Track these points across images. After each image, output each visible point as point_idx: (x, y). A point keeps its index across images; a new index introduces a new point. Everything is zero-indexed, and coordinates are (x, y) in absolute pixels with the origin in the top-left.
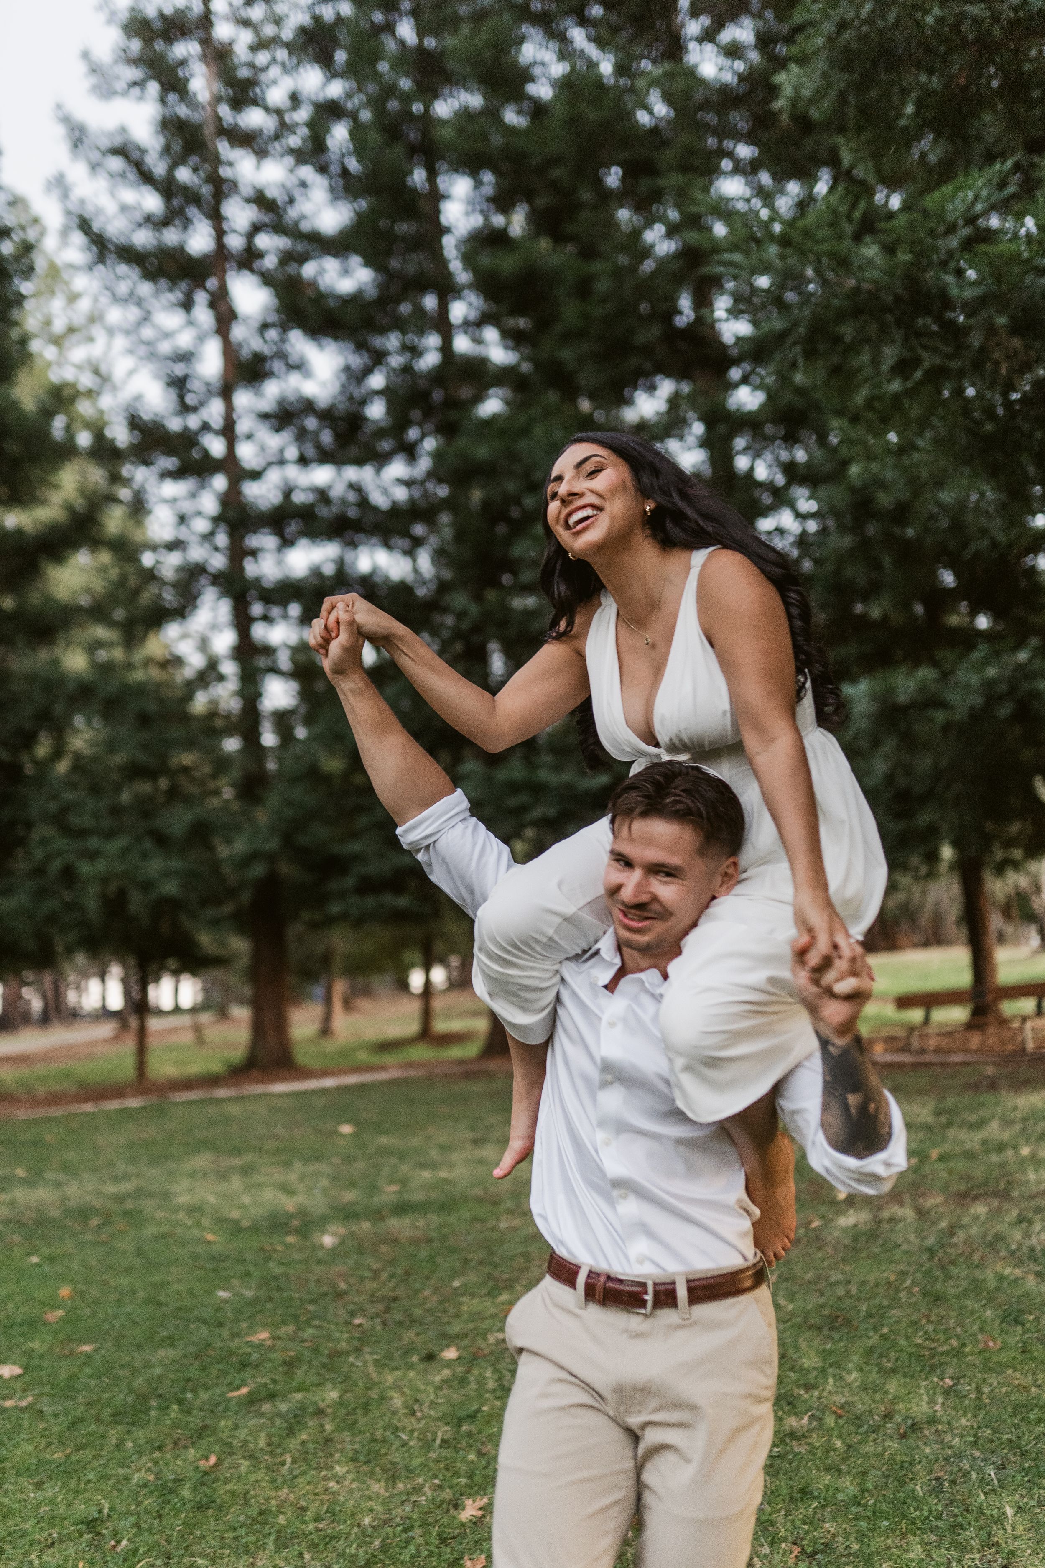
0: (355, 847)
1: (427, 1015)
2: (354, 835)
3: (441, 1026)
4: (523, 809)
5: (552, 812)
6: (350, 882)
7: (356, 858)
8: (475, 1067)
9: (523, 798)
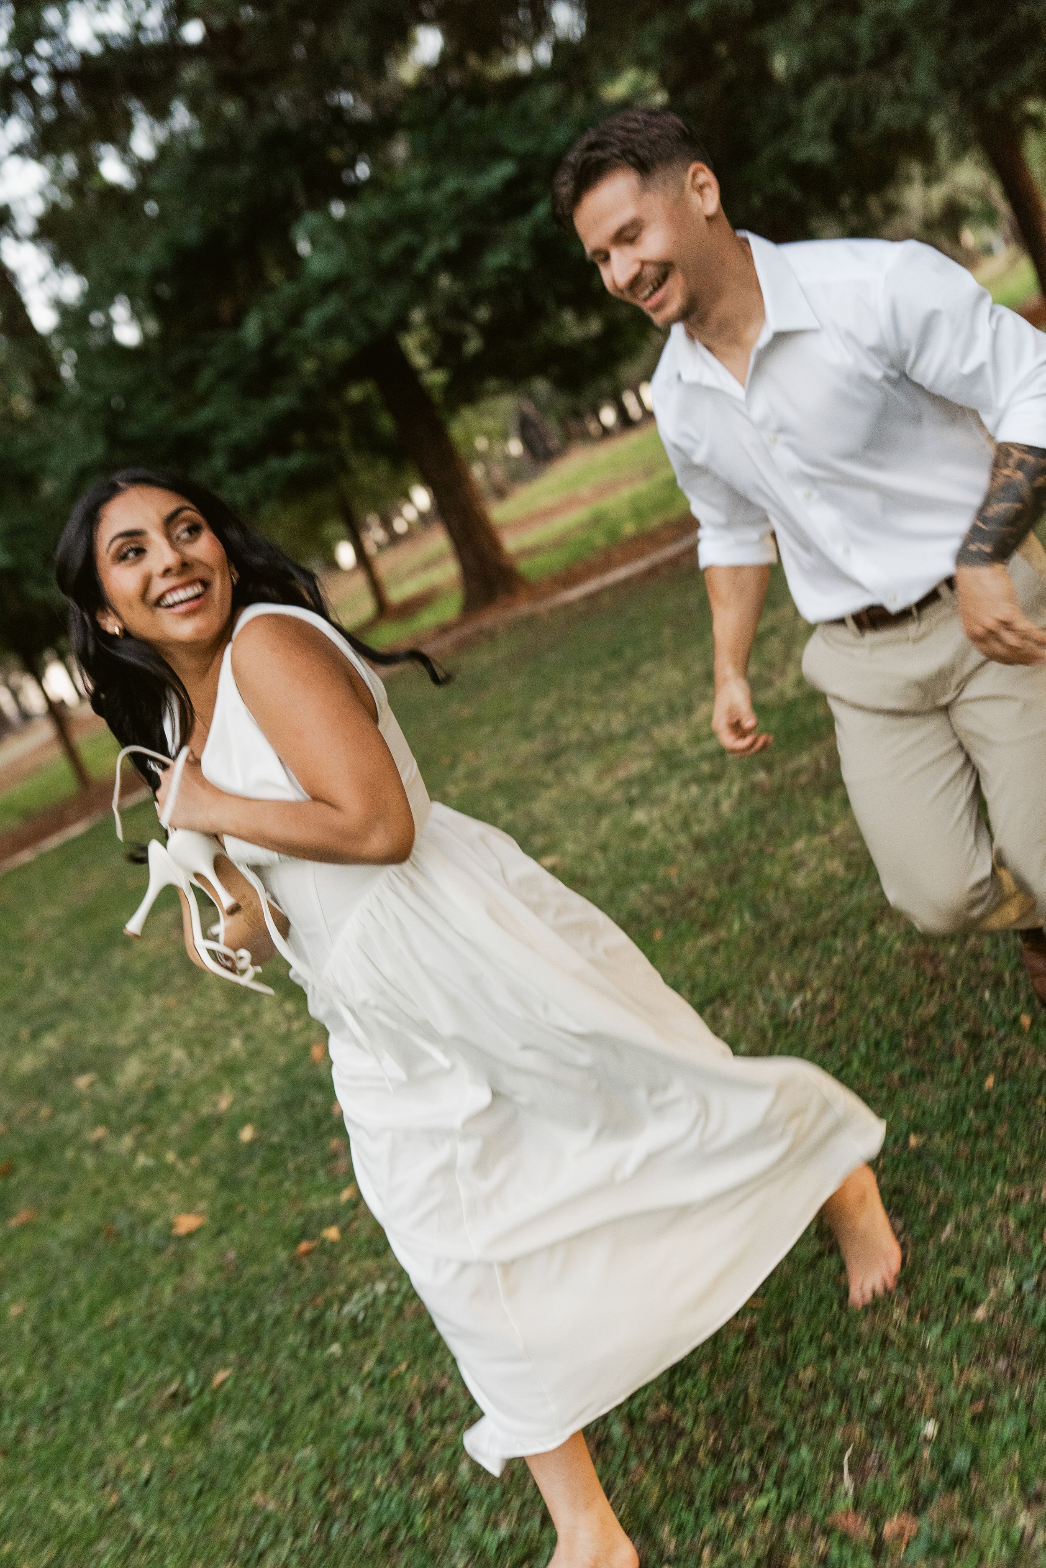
0: (206, 415)
1: (376, 588)
2: (202, 401)
3: (396, 594)
4: (411, 253)
5: (452, 242)
6: (219, 462)
7: (212, 428)
8: (468, 630)
9: (405, 238)
